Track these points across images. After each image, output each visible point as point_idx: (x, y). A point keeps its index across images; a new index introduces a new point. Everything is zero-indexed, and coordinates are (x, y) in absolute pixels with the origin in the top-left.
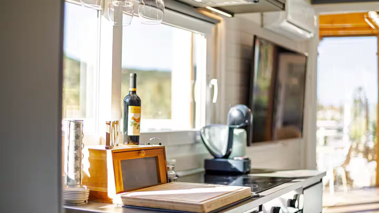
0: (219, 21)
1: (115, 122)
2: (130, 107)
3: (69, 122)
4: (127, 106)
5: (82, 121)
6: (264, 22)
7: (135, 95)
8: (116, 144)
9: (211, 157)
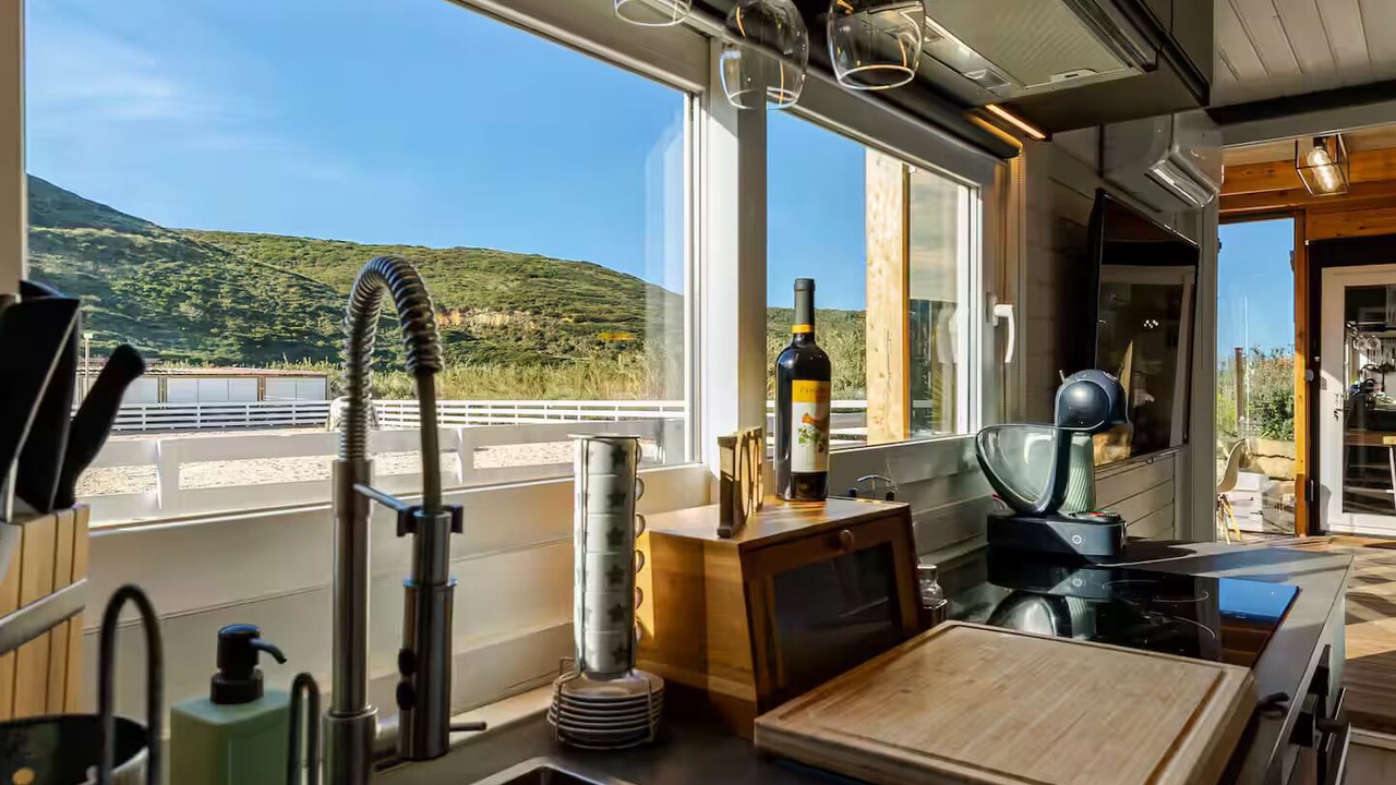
0: (1014, 152)
1: (752, 434)
2: (797, 385)
3: (585, 442)
4: (785, 380)
5: (634, 441)
6: (1107, 165)
7: (810, 345)
8: (755, 504)
9: (1004, 509)
